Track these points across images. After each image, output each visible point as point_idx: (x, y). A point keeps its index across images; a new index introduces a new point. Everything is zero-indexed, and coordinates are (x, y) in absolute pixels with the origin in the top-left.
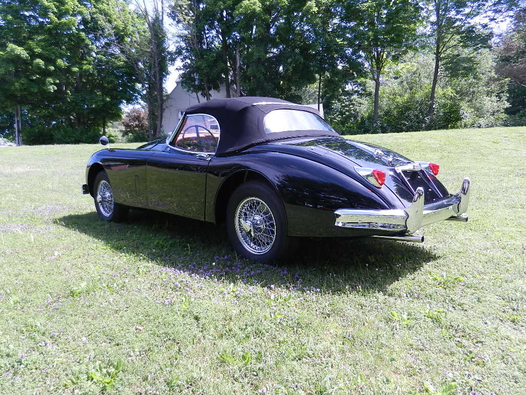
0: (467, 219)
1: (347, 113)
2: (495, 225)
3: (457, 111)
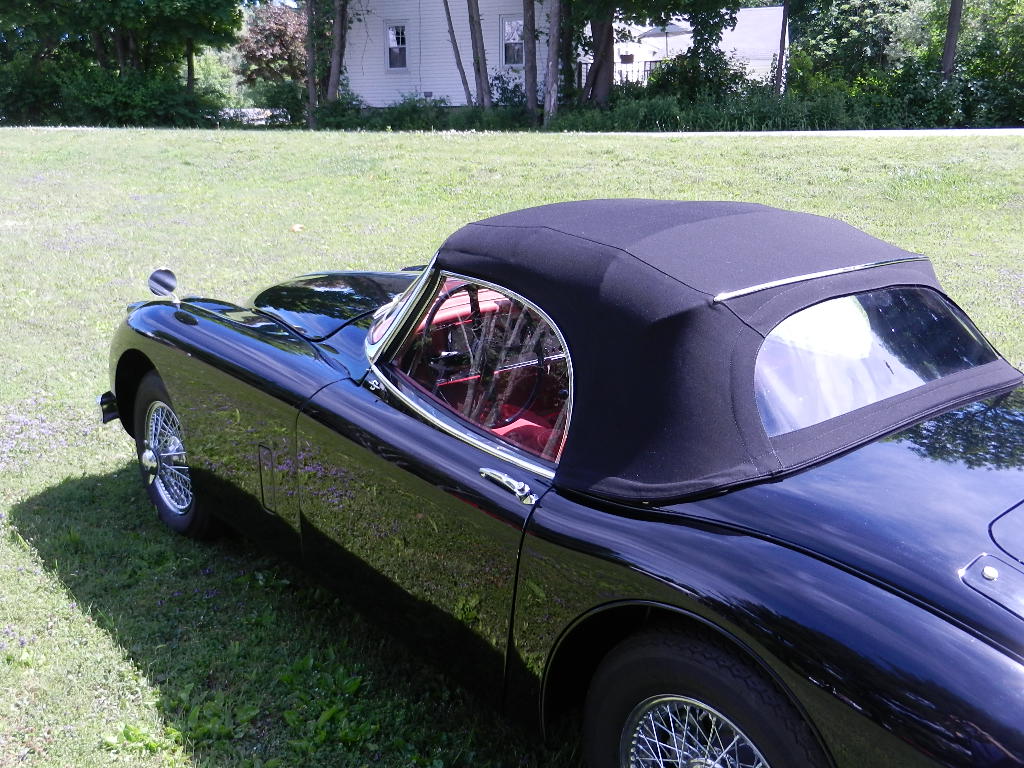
1: (855, 33)
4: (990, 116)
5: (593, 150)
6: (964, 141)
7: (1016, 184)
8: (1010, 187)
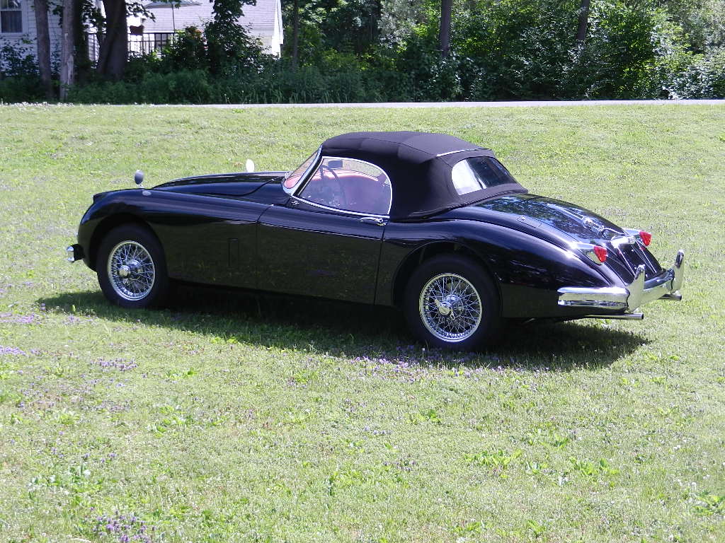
0: (680, 298)
2: (713, 306)
3: (643, 36)
4: (485, 89)
5: (171, 120)
6: (473, 112)
7: (514, 143)
8: (510, 144)
